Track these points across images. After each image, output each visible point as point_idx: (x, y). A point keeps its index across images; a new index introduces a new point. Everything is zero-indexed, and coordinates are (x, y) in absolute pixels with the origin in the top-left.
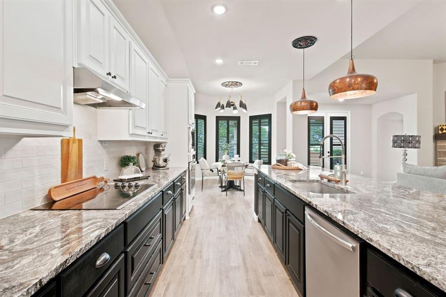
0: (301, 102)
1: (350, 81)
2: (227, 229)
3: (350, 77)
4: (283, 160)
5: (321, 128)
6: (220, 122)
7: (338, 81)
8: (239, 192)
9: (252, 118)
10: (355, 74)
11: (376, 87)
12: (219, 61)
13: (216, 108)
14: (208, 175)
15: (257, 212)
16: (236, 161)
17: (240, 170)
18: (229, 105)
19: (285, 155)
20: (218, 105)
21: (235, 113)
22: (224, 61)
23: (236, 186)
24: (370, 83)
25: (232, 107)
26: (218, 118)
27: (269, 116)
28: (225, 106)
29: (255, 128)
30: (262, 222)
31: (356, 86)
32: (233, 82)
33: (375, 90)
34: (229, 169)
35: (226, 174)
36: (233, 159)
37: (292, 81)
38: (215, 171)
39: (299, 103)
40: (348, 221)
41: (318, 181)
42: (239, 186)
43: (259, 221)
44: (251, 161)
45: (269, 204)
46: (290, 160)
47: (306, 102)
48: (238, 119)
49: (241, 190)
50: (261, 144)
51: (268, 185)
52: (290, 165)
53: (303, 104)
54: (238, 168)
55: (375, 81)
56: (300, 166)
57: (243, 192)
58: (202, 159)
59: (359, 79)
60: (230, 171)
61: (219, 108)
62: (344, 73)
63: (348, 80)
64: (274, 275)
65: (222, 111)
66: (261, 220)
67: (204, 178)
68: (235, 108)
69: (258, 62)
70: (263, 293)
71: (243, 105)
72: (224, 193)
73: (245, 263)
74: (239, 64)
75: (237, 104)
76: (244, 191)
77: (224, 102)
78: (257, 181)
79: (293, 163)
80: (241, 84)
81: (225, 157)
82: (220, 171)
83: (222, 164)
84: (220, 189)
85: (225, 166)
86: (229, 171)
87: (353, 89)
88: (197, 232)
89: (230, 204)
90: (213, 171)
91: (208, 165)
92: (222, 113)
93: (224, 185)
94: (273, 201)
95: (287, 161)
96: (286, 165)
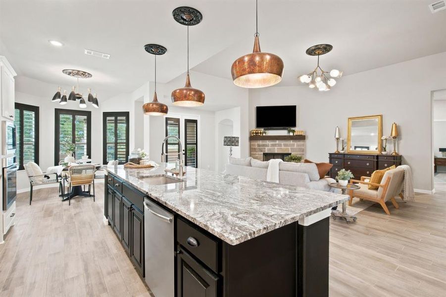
0: (153, 104)
1: (186, 93)
2: (67, 241)
3: (186, 89)
4: (135, 159)
5: (177, 128)
6: (61, 116)
7: (178, 91)
8: (88, 199)
9: (106, 115)
10: (190, 88)
11: (204, 100)
12: (56, 44)
13: (54, 98)
14: (41, 183)
15: (107, 215)
16: (85, 164)
17: (90, 172)
18: (73, 97)
19: (138, 154)
20: (57, 96)
21: (83, 107)
22: (63, 45)
23: (84, 192)
24: (200, 97)
25: (78, 101)
26: (58, 112)
27: (127, 114)
28: (68, 98)
29: (111, 126)
30: (112, 223)
31: (190, 98)
32: (79, 71)
33: (203, 102)
34: (73, 173)
35: (69, 180)
36: (80, 161)
37: (148, 82)
38: (53, 177)
39: (151, 105)
40: (169, 201)
41: (163, 175)
42: (88, 192)
43: (110, 224)
44: (105, 162)
45: (117, 203)
46: (143, 158)
47: (157, 104)
48: (88, 114)
49: (90, 196)
50: (117, 143)
51: (117, 184)
52: (142, 163)
53: (154, 106)
54: (87, 170)
55: (203, 95)
56: (152, 163)
57: (93, 198)
58: (29, 163)
59: (193, 93)
60: (75, 175)
61: (60, 100)
62: (183, 85)
63: (185, 91)
64: (119, 271)
65: (64, 103)
66: (110, 222)
67: (35, 188)
68: (82, 102)
69: (109, 56)
70: (105, 290)
71: (92, 99)
72: (67, 202)
73: (86, 270)
74: (86, 53)
75: (86, 98)
76: (94, 196)
77: (66, 93)
78: (107, 183)
79: (146, 162)
80: (90, 75)
81: (68, 159)
82: (60, 176)
83: (64, 167)
84: (61, 199)
85: (67, 170)
86: (73, 176)
87: (188, 100)
88: (17, 256)
89: (73, 214)
90: (48, 178)
91: (41, 171)
92: (64, 105)
93: (66, 193)
94: (121, 199)
95: (140, 159)
96: (139, 164)
